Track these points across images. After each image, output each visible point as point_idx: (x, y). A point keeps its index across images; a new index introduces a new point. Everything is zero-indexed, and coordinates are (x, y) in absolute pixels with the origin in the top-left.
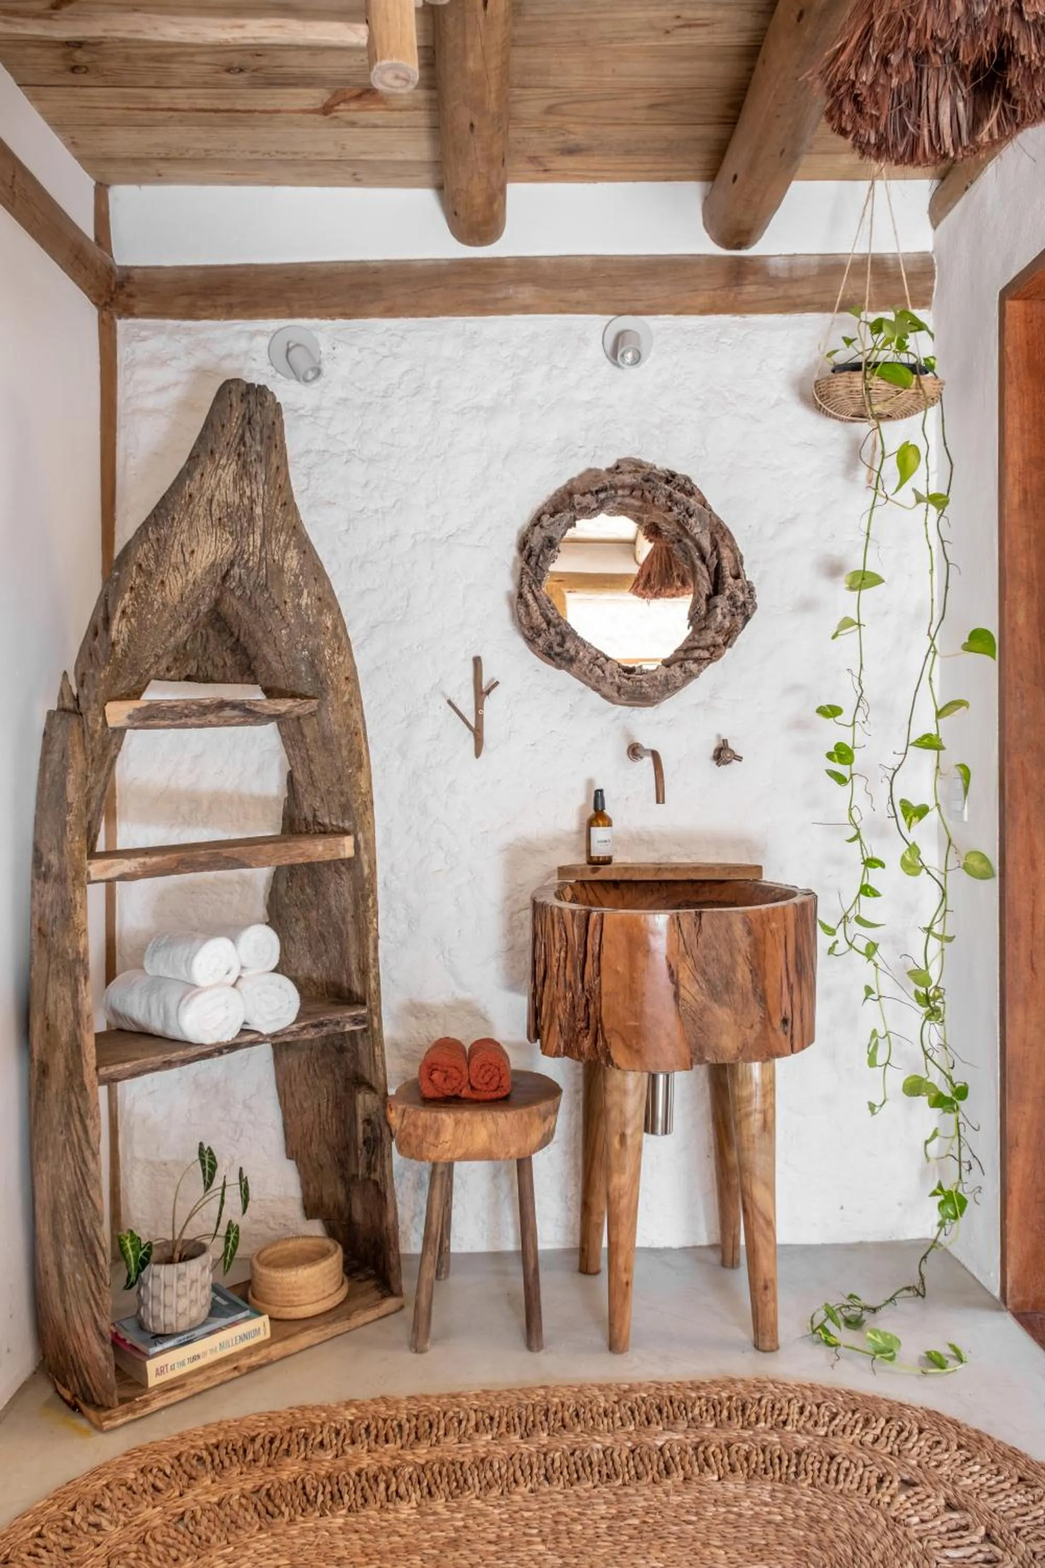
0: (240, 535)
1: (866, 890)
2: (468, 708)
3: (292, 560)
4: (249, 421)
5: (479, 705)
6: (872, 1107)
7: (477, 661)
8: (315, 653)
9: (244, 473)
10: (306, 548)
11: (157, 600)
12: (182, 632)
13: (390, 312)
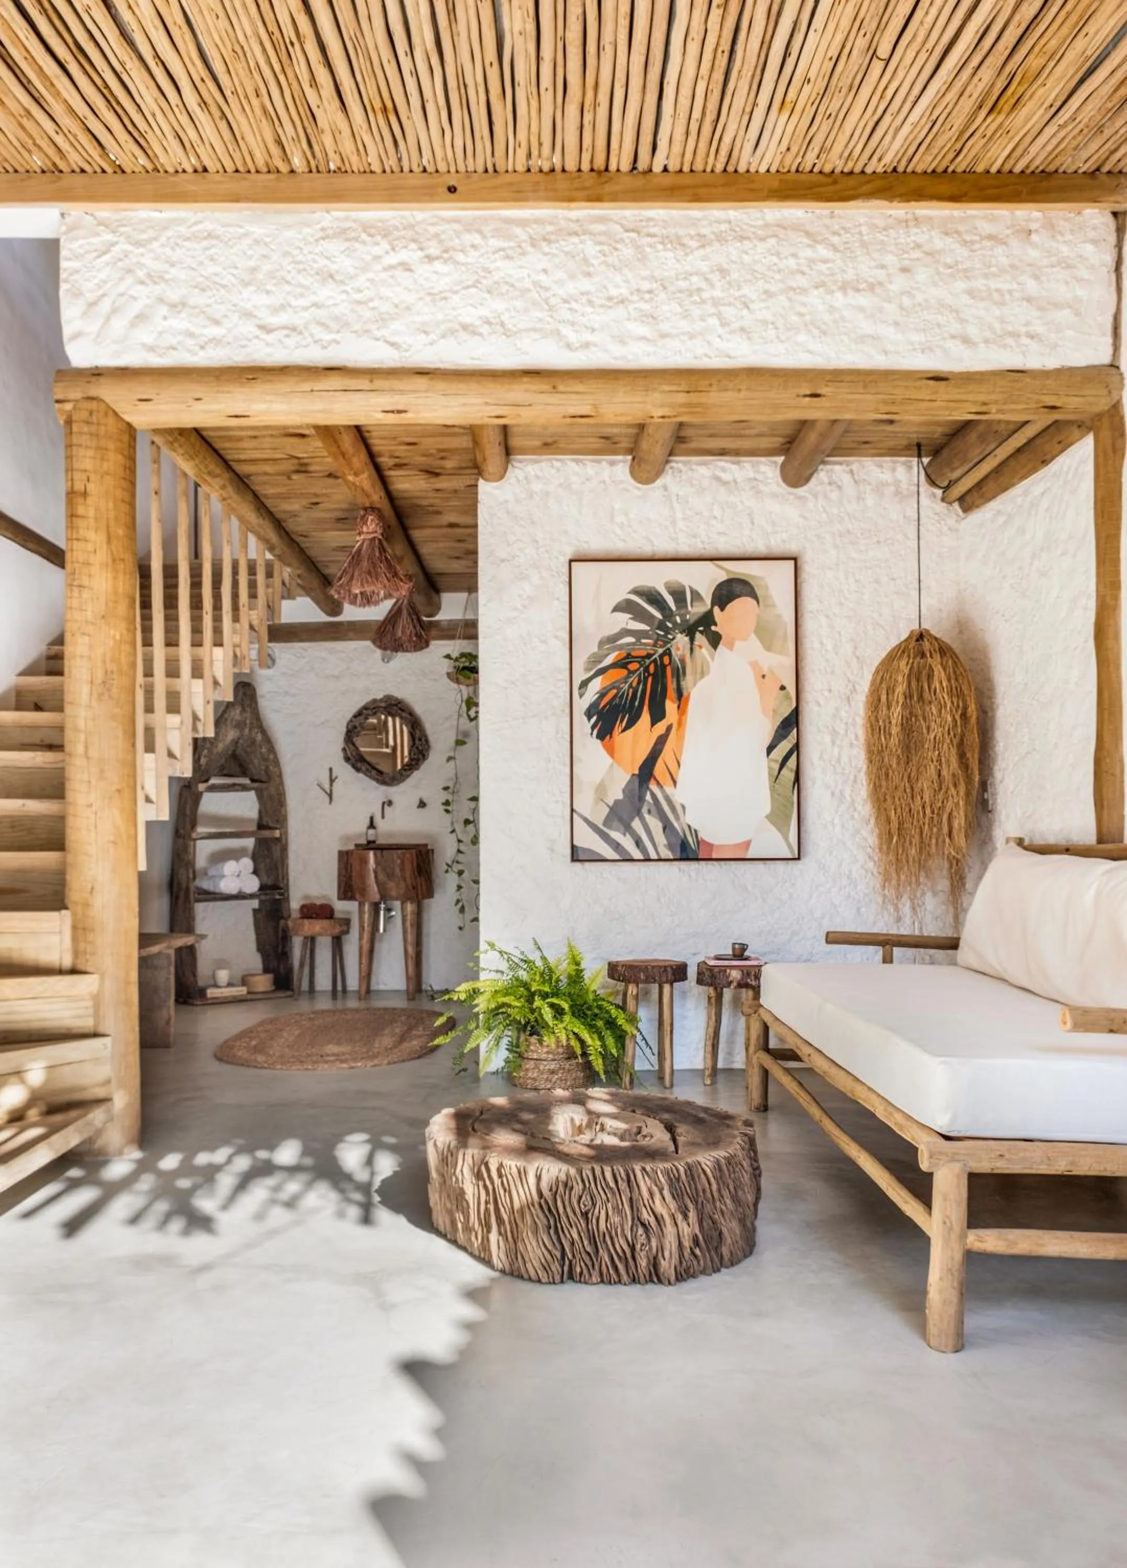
0: (242, 730)
1: (459, 851)
2: (327, 787)
3: (259, 737)
4: (244, 694)
5: (331, 785)
6: (460, 928)
7: (331, 770)
8: (267, 767)
9: (243, 710)
10: (264, 732)
11: (215, 751)
12: (223, 761)
13: (301, 640)
